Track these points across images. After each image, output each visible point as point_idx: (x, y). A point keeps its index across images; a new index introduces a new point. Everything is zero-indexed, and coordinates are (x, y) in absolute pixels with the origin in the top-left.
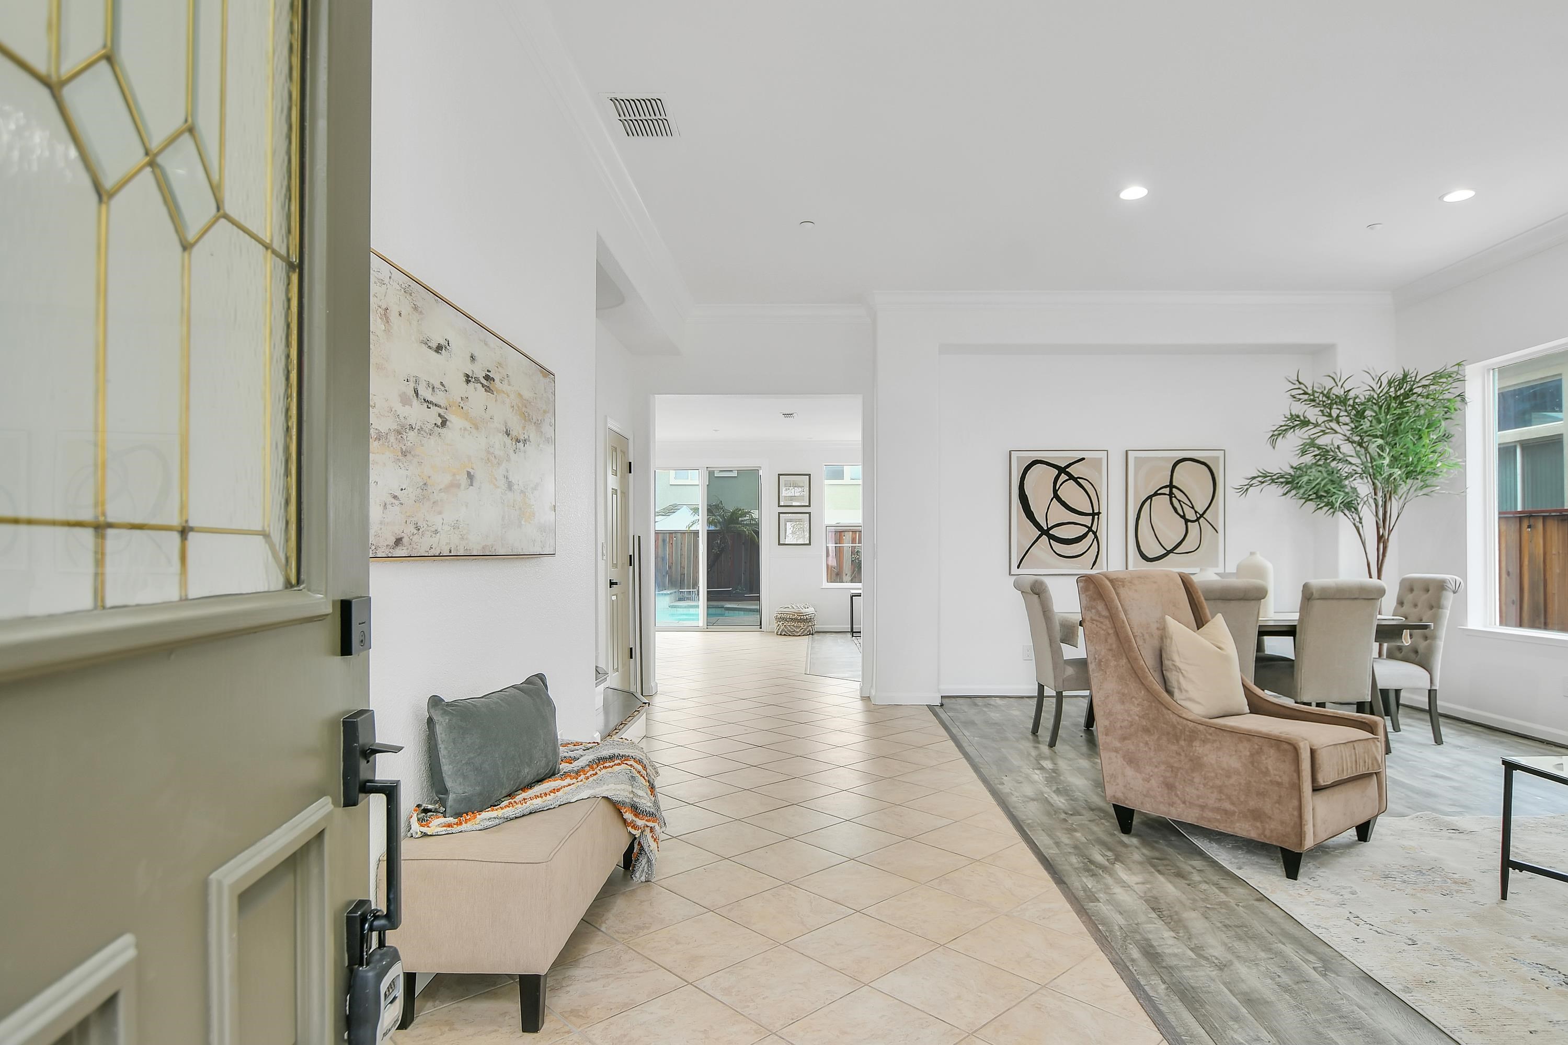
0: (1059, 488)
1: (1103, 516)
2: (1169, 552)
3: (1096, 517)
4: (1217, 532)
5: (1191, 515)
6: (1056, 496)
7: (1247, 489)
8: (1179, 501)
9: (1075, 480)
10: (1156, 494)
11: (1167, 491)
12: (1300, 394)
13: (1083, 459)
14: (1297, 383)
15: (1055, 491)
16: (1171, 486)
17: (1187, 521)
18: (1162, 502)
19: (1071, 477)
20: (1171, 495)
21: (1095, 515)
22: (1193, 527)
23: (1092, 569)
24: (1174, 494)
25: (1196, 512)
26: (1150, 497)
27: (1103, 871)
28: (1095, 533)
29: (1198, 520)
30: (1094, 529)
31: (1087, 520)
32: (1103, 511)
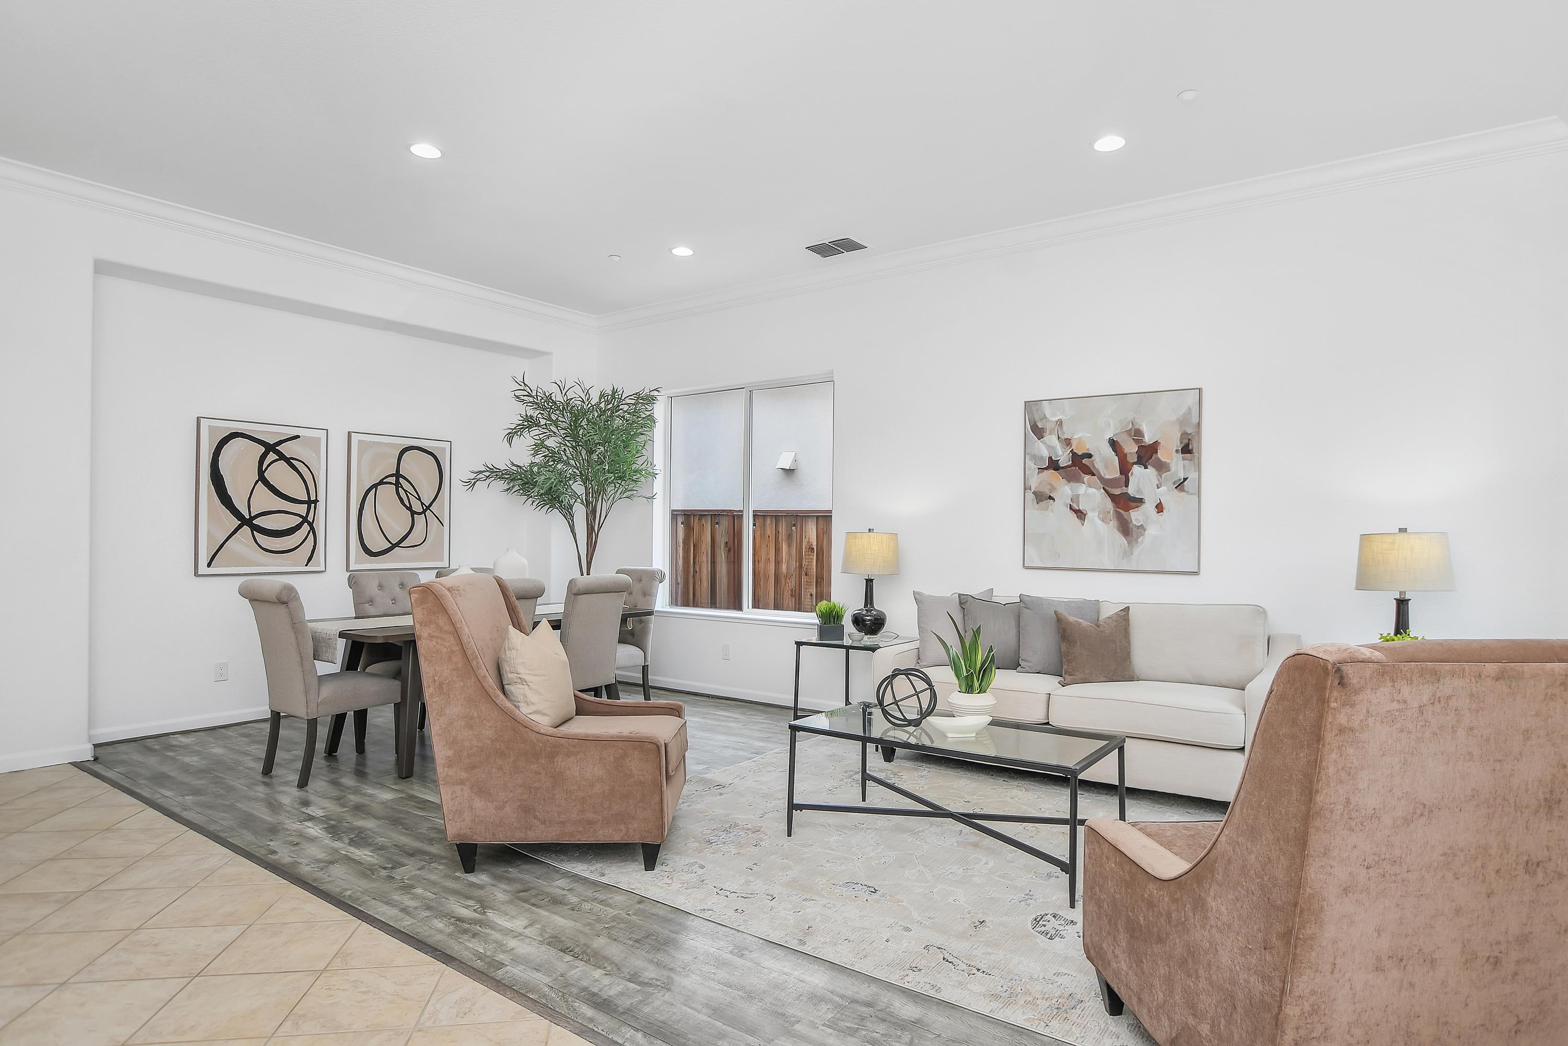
0: (266, 469)
1: (321, 505)
2: (394, 546)
3: (313, 505)
4: (443, 526)
5: (417, 507)
6: (262, 478)
7: (475, 483)
8: (406, 491)
9: (288, 461)
10: (381, 482)
11: (393, 480)
12: (524, 396)
13: (298, 437)
14: (523, 384)
15: (261, 473)
16: (398, 475)
17: (413, 513)
18: (387, 492)
19: (282, 457)
20: (397, 485)
21: (311, 503)
22: (420, 520)
23: (306, 565)
24: (401, 485)
25: (422, 504)
26: (375, 486)
27: (480, 926)
28: (311, 525)
29: (424, 512)
30: (310, 519)
31: (302, 509)
32: (321, 498)
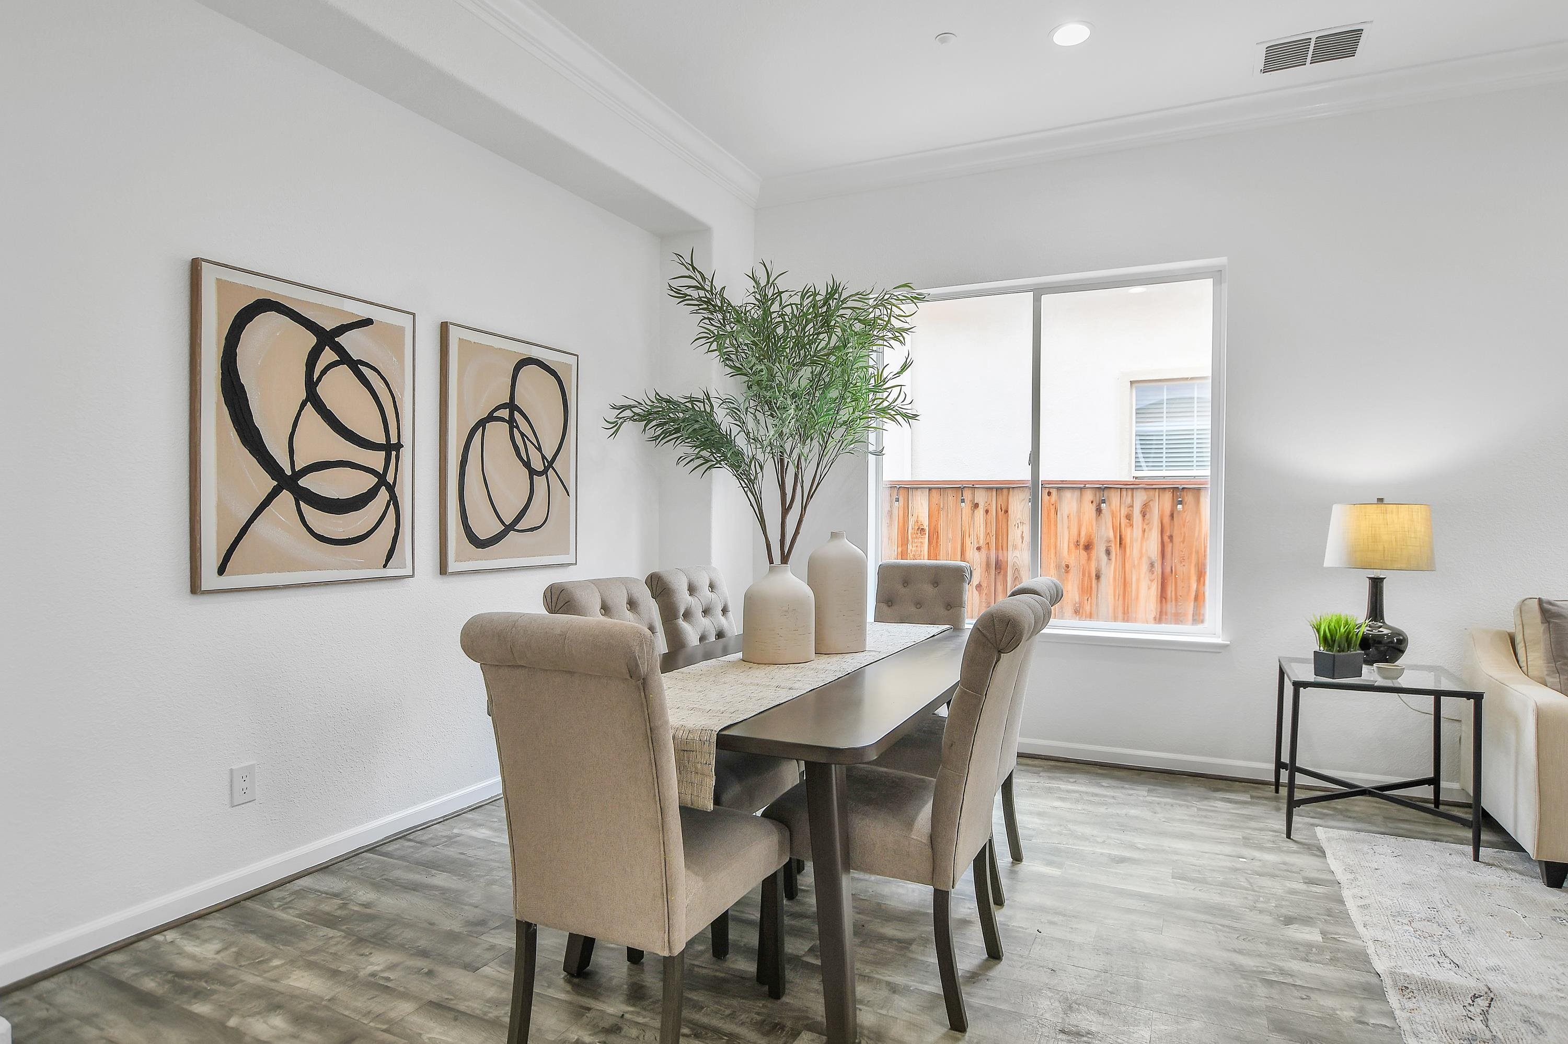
0: (319, 379)
1: (405, 453)
2: (509, 528)
3: (394, 453)
4: (568, 495)
5: (538, 465)
6: (313, 398)
7: (622, 423)
8: (523, 435)
9: (355, 366)
10: (491, 418)
11: (505, 413)
12: (690, 287)
13: (368, 322)
14: (690, 268)
15: (311, 385)
16: (512, 406)
17: (532, 473)
18: (497, 432)
19: (345, 358)
20: (512, 422)
21: (391, 448)
22: (540, 481)
23: (385, 566)
24: (517, 423)
25: (544, 457)
26: (482, 423)
28: (391, 489)
29: (545, 472)
30: (390, 479)
31: (376, 460)
32: (406, 440)
